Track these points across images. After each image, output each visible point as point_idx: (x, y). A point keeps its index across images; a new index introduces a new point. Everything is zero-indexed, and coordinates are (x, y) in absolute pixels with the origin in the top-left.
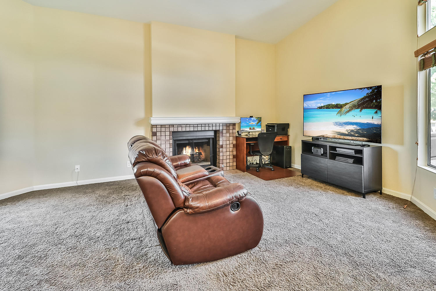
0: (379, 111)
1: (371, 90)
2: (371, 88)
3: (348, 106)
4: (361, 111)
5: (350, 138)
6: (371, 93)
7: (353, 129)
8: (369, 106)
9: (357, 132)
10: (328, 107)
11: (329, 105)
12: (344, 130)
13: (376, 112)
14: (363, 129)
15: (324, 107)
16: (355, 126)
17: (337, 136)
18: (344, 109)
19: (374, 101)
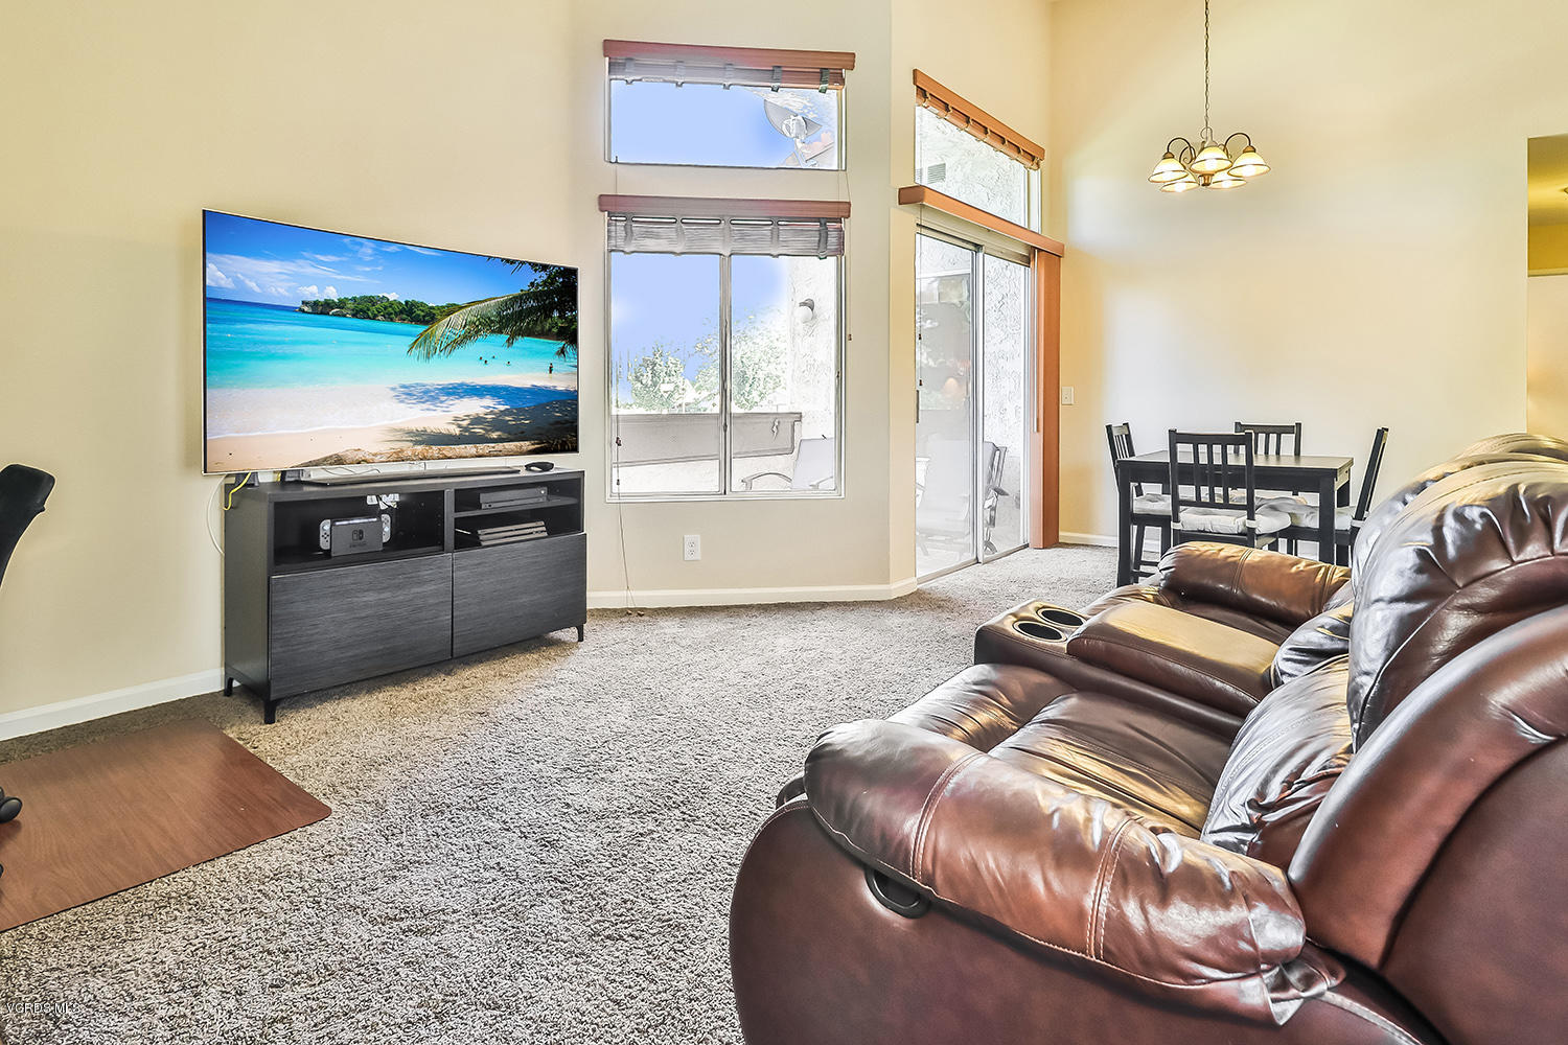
0: (569, 349)
1: (544, 276)
2: (545, 267)
3: (458, 318)
4: (510, 342)
5: (471, 449)
6: (545, 282)
7: (481, 412)
8: (539, 328)
9: (497, 424)
10: (365, 310)
11: (371, 300)
12: (442, 418)
13: (562, 352)
14: (520, 411)
15: (341, 304)
16: (488, 402)
17: (409, 449)
18: (441, 329)
19: (556, 314)
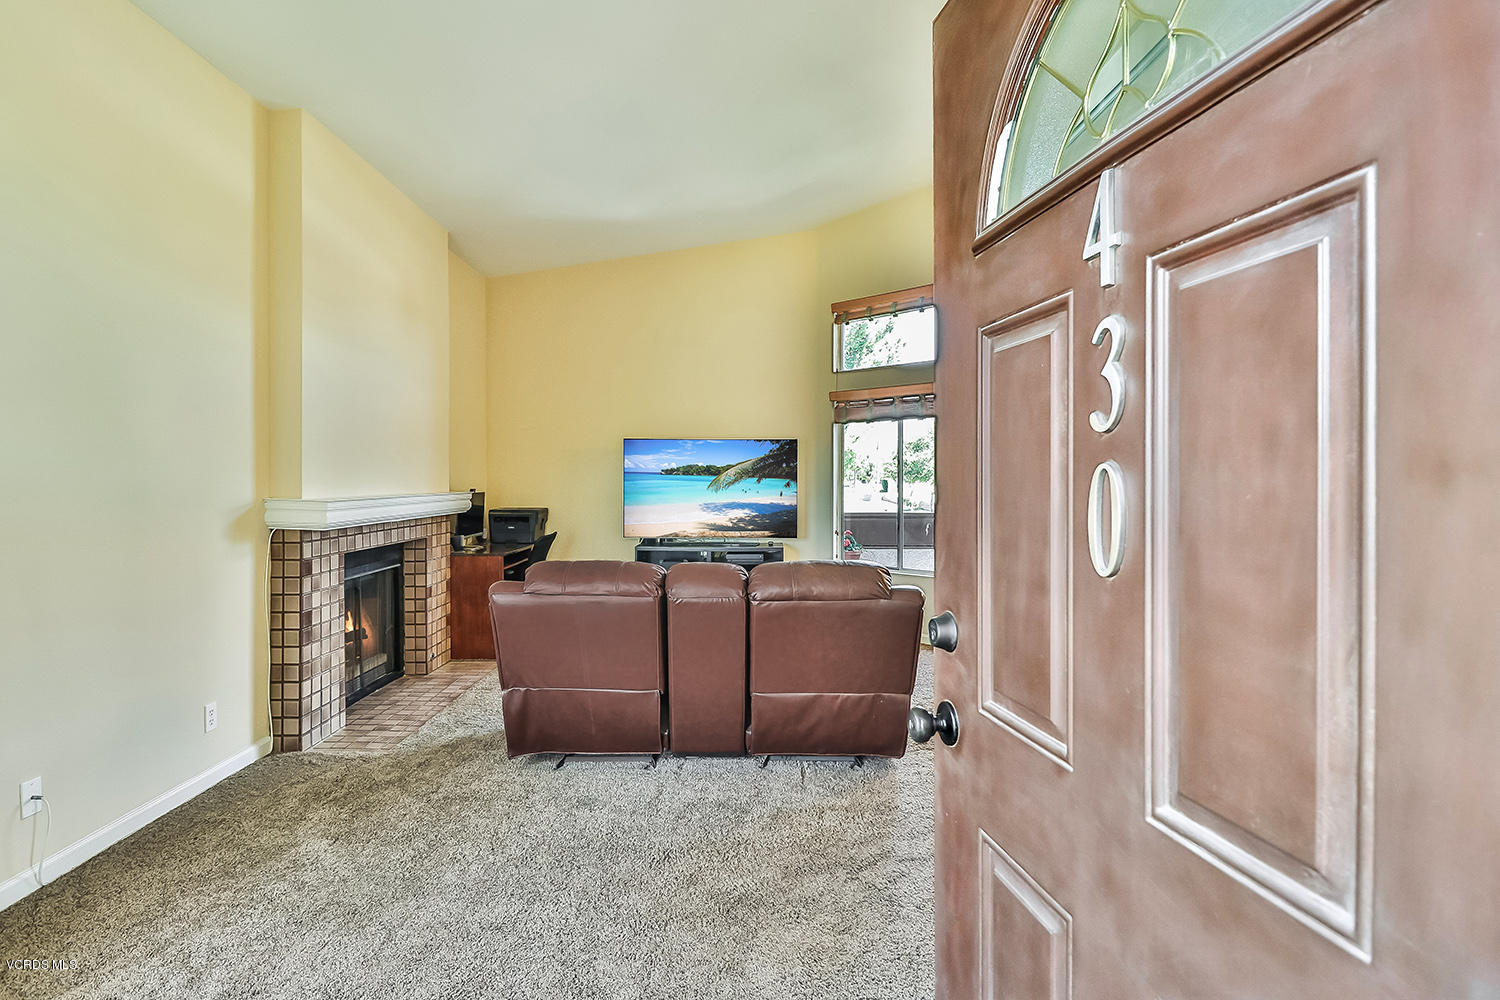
0: (792, 483)
1: (778, 446)
2: (778, 441)
3: (731, 472)
4: (759, 481)
5: (738, 534)
6: (778, 449)
7: (743, 516)
8: (774, 473)
9: (752, 521)
10: (688, 471)
11: (691, 467)
12: (723, 519)
13: (788, 484)
14: (764, 516)
15: (678, 470)
16: (747, 511)
17: (708, 532)
18: (723, 477)
19: (784, 465)
